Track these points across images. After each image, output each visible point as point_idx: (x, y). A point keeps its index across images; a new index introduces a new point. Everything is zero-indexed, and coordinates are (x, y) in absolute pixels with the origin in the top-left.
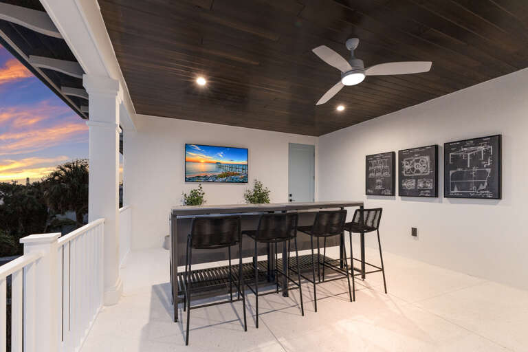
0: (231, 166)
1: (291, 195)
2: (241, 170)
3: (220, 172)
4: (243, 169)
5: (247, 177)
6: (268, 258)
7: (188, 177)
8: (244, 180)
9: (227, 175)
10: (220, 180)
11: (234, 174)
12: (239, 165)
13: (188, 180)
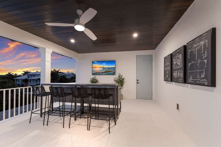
0: (108, 68)
1: (138, 80)
2: (112, 70)
3: (104, 71)
4: (113, 69)
5: (115, 72)
6: (83, 105)
7: (93, 73)
8: (114, 74)
9: (107, 72)
10: (104, 74)
11: (109, 71)
12: (112, 68)
13: (93, 74)
